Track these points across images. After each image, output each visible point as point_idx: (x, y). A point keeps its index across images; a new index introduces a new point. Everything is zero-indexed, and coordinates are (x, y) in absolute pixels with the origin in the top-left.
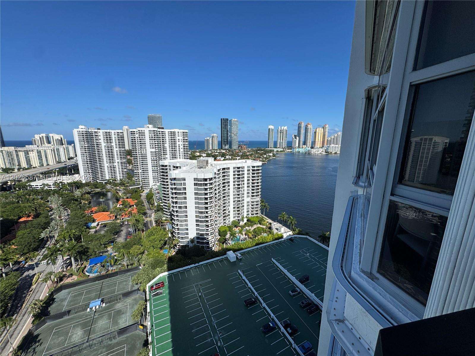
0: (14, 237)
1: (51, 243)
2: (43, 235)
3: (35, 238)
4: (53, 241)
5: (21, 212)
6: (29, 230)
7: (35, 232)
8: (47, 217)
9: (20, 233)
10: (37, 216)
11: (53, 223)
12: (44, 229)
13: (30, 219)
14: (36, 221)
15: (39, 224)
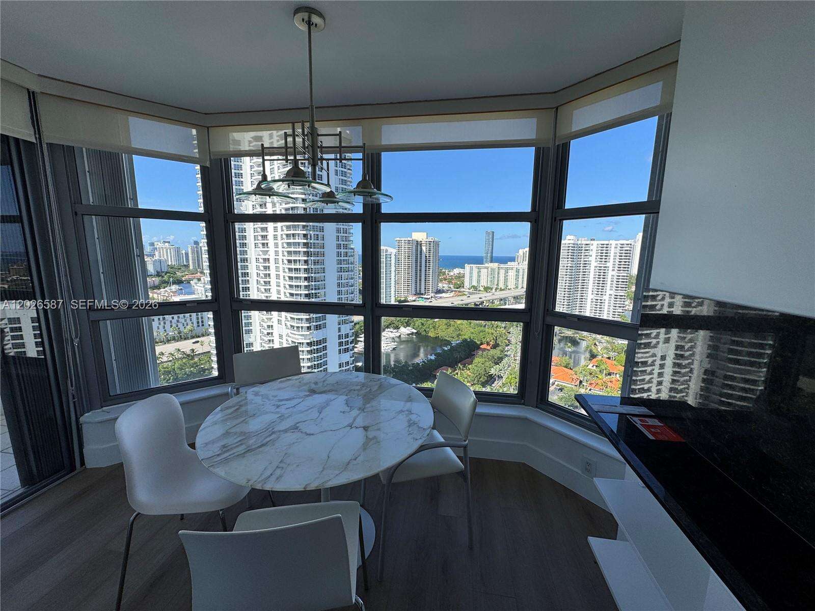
0: (471, 363)
1: (497, 384)
2: (493, 371)
3: (486, 371)
4: (500, 383)
5: (484, 338)
6: (483, 360)
7: (487, 364)
8: (502, 351)
9: (477, 360)
10: (495, 346)
11: (505, 360)
12: (497, 363)
13: (489, 348)
14: (493, 352)
15: (493, 357)
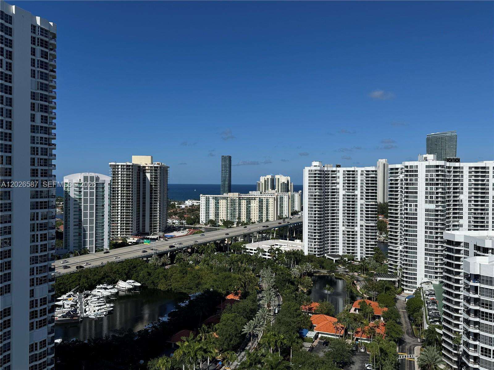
0: (218, 321)
1: (252, 345)
2: (246, 329)
3: (237, 330)
4: (255, 345)
5: (230, 285)
6: (233, 315)
7: (238, 320)
8: (254, 301)
9: (225, 316)
10: (244, 296)
11: (259, 313)
12: (250, 318)
13: (237, 298)
15: (245, 310)
